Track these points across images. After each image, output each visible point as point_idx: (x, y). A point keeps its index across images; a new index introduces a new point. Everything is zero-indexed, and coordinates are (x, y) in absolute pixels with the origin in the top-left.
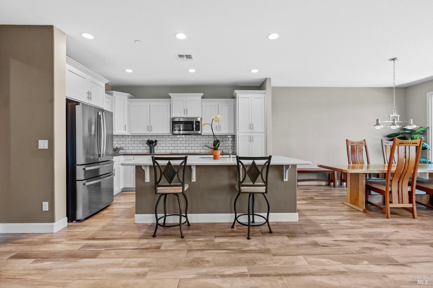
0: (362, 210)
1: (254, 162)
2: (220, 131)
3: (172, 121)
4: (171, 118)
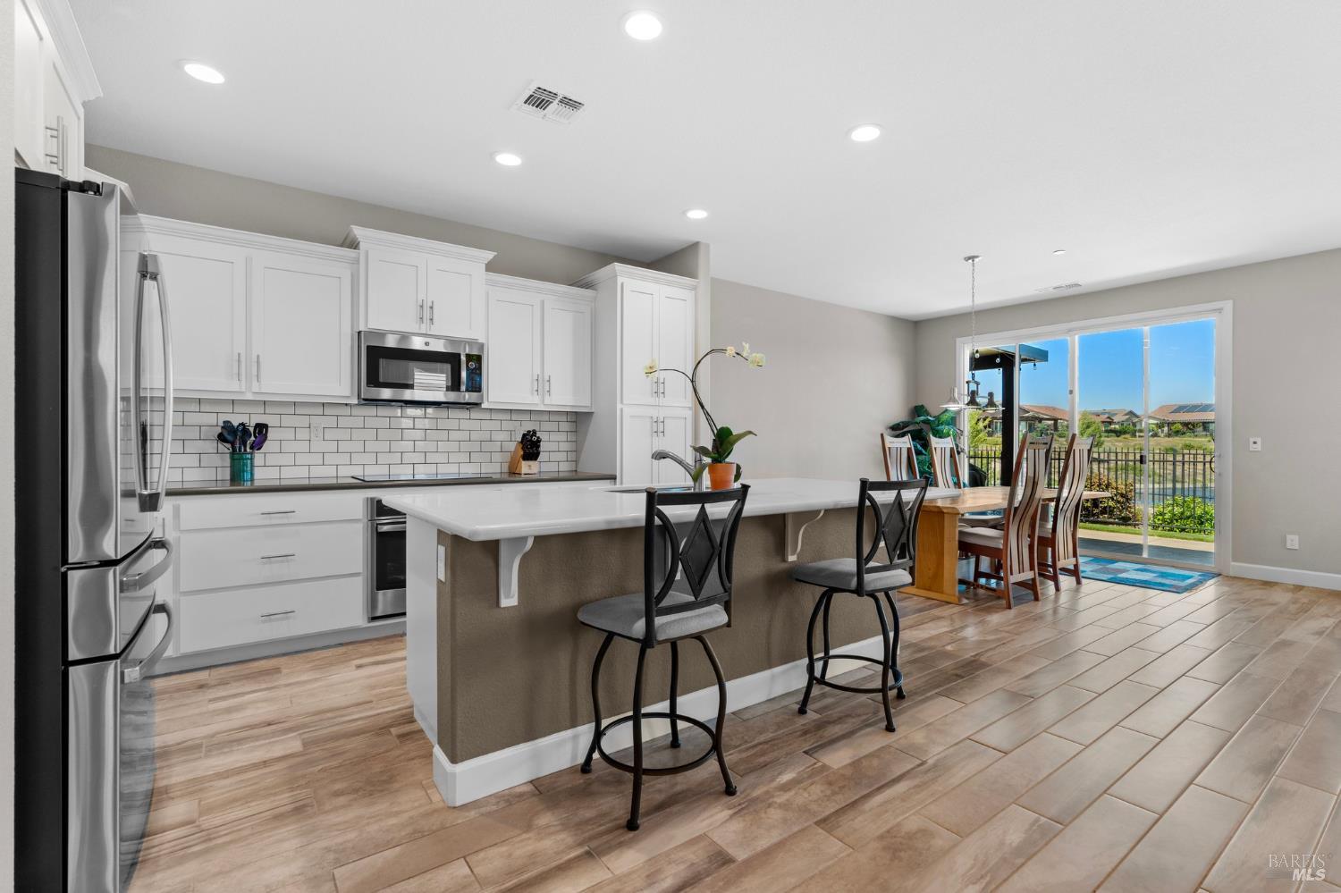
2: (547, 396)
3: (368, 347)
4: (359, 333)
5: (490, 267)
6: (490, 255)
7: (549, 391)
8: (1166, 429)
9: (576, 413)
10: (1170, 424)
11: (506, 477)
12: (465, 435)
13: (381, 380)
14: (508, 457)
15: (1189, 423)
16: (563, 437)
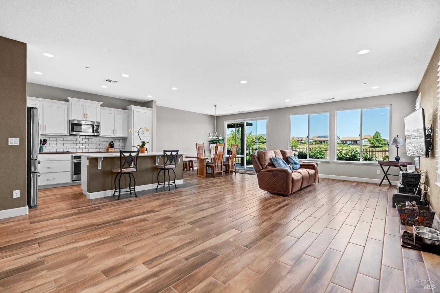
0: (205, 177)
1: (171, 153)
2: (116, 134)
3: (72, 123)
4: (69, 120)
5: (101, 106)
6: (101, 103)
7: (116, 133)
8: (315, 142)
9: (124, 138)
10: (316, 141)
11: (106, 152)
12: (96, 142)
13: (75, 130)
14: (107, 148)
15: (320, 141)
16: (121, 143)
